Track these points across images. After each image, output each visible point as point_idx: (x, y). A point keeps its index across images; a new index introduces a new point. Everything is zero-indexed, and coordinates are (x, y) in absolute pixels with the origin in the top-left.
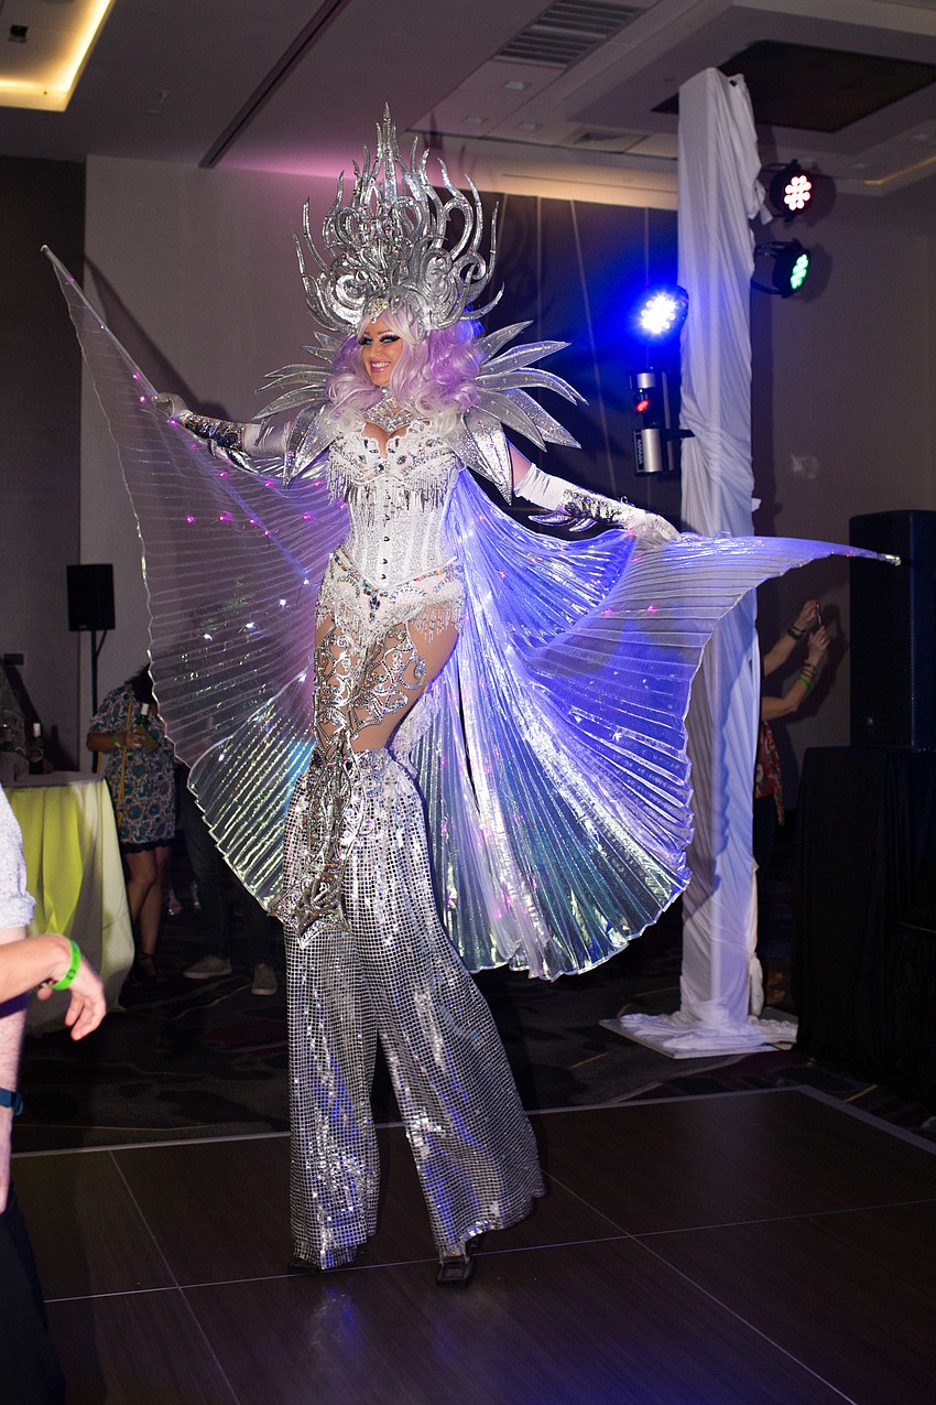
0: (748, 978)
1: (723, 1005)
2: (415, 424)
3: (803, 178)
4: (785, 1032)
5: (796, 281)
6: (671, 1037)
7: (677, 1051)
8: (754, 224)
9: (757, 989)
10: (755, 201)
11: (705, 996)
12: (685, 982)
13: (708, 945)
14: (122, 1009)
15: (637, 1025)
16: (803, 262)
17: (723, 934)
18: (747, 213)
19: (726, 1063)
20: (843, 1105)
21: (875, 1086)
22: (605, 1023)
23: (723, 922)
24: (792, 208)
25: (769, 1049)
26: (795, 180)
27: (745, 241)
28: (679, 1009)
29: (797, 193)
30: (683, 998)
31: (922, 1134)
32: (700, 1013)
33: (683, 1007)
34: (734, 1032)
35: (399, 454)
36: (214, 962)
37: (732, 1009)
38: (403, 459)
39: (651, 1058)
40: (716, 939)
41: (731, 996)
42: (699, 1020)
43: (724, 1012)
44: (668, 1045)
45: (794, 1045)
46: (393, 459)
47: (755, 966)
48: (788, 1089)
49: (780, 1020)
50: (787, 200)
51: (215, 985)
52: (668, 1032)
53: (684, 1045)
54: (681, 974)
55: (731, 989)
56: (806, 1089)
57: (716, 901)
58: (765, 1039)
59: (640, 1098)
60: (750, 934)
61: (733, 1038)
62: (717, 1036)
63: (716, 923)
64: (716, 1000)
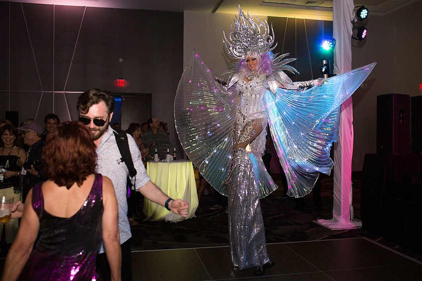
0: (350, 211)
2: (255, 78)
3: (365, 10)
4: (359, 224)
5: (363, 36)
7: (332, 228)
8: (353, 22)
9: (352, 213)
10: (353, 16)
11: (339, 215)
12: (334, 212)
13: (340, 202)
14: (196, 217)
15: (321, 222)
16: (365, 31)
17: (344, 199)
18: (351, 19)
19: (345, 231)
20: (375, 242)
21: (381, 238)
22: (314, 221)
23: (344, 197)
24: (362, 17)
25: (355, 228)
26: (363, 11)
27: (350, 26)
28: (332, 218)
29: (364, 14)
30: (333, 216)
31: (395, 249)
32: (338, 219)
35: (250, 85)
36: (217, 206)
37: (345, 218)
38: (251, 86)
39: (326, 230)
40: (342, 201)
41: (345, 216)
42: (337, 221)
44: (330, 227)
45: (361, 227)
46: (249, 86)
47: (352, 208)
48: (360, 238)
49: (357, 221)
50: (361, 16)
51: (218, 211)
52: (330, 224)
53: (334, 227)
54: (333, 209)
55: (346, 213)
56: (365, 238)
57: (342, 192)
58: (354, 226)
59: (323, 239)
60: (350, 200)
61: (346, 225)
62: (342, 225)
63: (342, 197)
64: (342, 216)
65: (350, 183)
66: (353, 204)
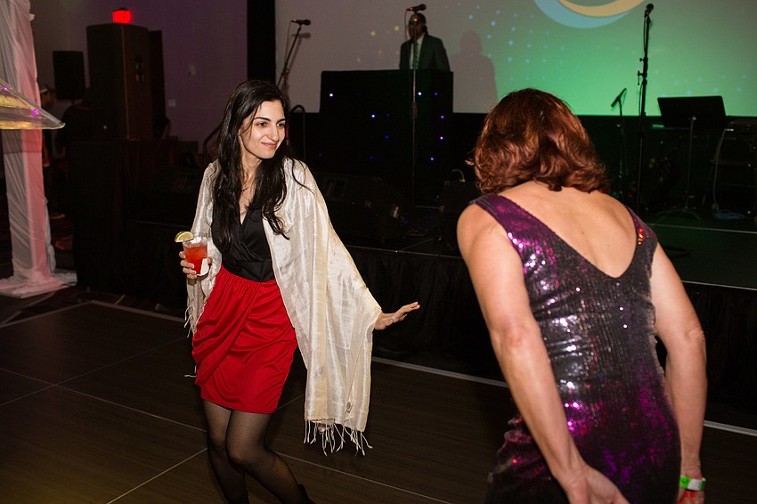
0: (48, 255)
1: (39, 270)
4: (71, 278)
6: (15, 289)
7: (21, 295)
9: (53, 260)
11: (29, 265)
12: (15, 261)
13: (28, 241)
17: (36, 235)
19: (48, 297)
20: (115, 306)
21: (123, 296)
23: (35, 229)
25: (65, 287)
28: (12, 275)
30: (15, 269)
31: (156, 312)
32: (27, 275)
33: (15, 274)
34: (45, 282)
37: (42, 269)
40: (32, 238)
41: (42, 265)
42: (26, 278)
43: (40, 273)
44: (15, 293)
45: (77, 284)
47: (51, 249)
48: (86, 303)
49: (65, 273)
52: (12, 286)
53: (23, 291)
54: (12, 257)
55: (41, 262)
56: (94, 302)
57: (30, 220)
58: (61, 282)
59: (12, 321)
60: (47, 234)
61: (45, 284)
62: (39, 285)
63: (32, 231)
64: (35, 268)
65: (44, 201)
66: (53, 243)
